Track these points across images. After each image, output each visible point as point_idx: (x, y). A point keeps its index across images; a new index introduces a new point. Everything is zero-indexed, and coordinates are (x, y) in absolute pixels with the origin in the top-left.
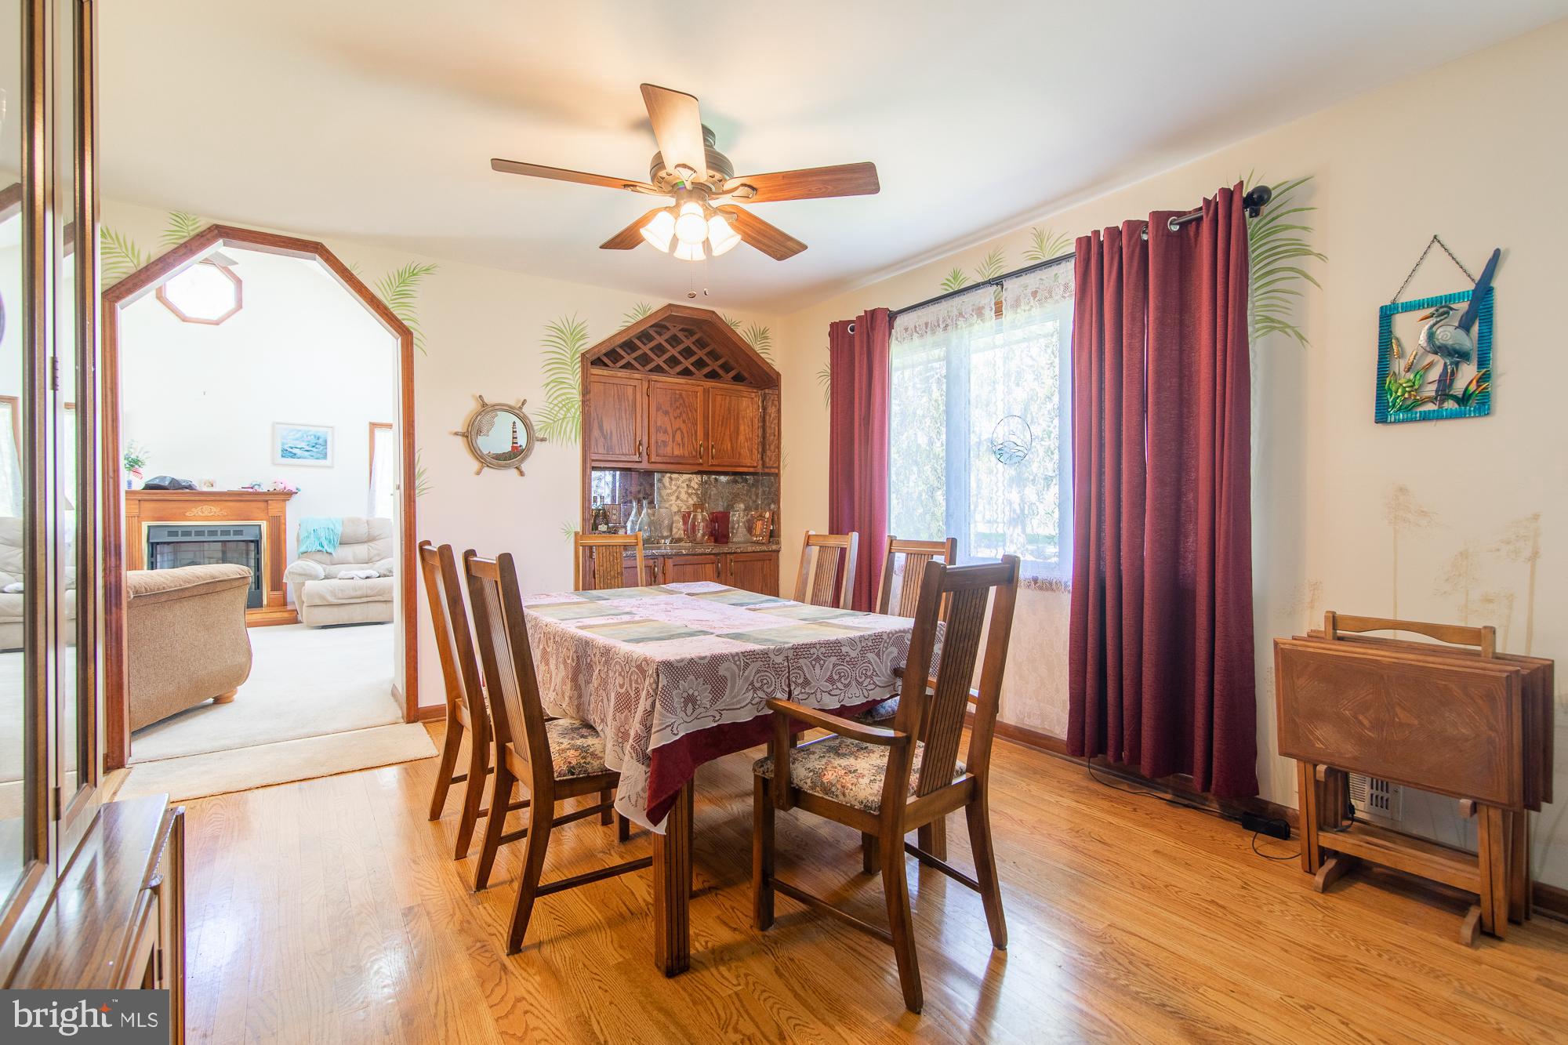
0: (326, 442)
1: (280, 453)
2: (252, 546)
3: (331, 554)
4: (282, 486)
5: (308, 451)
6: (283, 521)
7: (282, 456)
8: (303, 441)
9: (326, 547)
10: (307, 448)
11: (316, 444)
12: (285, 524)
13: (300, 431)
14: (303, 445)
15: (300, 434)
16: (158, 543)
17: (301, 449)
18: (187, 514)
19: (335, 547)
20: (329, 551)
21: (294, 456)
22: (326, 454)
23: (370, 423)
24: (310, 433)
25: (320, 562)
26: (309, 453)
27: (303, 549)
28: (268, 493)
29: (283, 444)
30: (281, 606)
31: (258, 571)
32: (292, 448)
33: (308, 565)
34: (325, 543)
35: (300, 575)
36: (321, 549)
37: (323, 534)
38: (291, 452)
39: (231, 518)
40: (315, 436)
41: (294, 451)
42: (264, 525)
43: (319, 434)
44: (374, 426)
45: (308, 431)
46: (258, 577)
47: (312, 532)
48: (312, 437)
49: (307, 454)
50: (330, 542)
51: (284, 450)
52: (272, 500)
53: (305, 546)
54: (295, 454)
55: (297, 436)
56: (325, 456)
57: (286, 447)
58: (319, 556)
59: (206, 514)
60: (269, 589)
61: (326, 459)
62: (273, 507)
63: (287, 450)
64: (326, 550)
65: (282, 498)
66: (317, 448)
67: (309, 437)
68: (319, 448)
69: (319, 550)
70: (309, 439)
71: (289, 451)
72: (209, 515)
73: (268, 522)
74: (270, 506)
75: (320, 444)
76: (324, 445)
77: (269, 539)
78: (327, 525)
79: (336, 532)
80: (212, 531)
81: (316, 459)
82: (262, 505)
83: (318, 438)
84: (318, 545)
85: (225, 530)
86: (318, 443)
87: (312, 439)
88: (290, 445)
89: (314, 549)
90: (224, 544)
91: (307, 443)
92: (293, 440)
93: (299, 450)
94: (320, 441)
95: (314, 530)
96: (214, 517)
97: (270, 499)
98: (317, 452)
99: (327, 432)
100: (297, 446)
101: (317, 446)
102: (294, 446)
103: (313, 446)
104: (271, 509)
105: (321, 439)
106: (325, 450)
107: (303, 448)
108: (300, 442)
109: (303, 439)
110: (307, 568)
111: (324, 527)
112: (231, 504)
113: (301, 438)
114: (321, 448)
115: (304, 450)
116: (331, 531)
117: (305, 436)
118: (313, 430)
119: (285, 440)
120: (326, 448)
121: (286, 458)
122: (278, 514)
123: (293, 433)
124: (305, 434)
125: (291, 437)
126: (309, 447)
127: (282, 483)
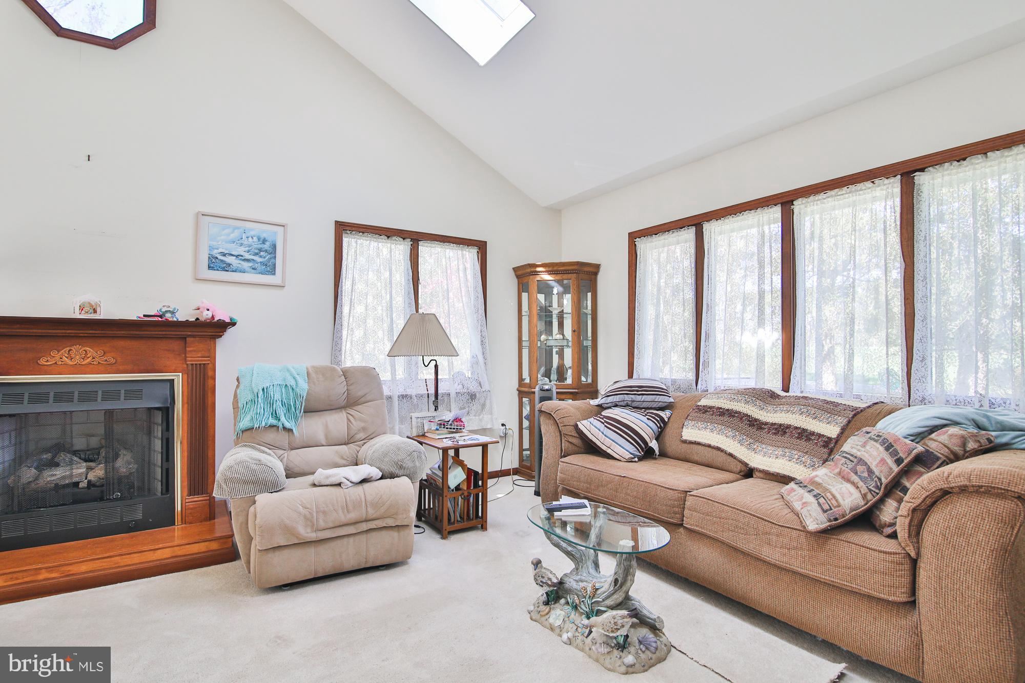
0: (274, 247)
1: (205, 261)
2: (158, 417)
3: (290, 431)
4: (210, 314)
5: (248, 260)
6: (210, 373)
7: (209, 267)
8: (241, 245)
9: (283, 419)
10: (247, 256)
11: (260, 250)
12: (214, 379)
13: (238, 228)
14: (241, 251)
15: (237, 233)
17: (237, 256)
18: (42, 363)
19: (296, 418)
20: (288, 425)
21: (227, 268)
22: (275, 265)
23: (337, 222)
24: (252, 233)
25: (272, 446)
26: (250, 264)
27: (245, 423)
28: (186, 324)
29: (211, 248)
30: (206, 520)
31: (167, 460)
32: (224, 255)
33: (259, 462)
34: (281, 412)
36: (274, 422)
37: (277, 396)
38: (222, 261)
39: (121, 368)
40: (259, 239)
41: (229, 259)
42: (179, 379)
43: (263, 235)
44: (342, 228)
45: (250, 230)
46: (167, 470)
47: (261, 392)
49: (246, 265)
50: (289, 410)
51: (212, 258)
52: (194, 336)
53: (248, 418)
54: (229, 265)
55: (232, 236)
56: (273, 271)
57: (215, 252)
58: (271, 436)
59: (77, 360)
60: (186, 493)
61: (274, 274)
62: (195, 349)
63: (217, 258)
64: (283, 424)
65: (210, 334)
66: (261, 257)
67: (250, 239)
68: (265, 258)
69: (272, 426)
70: (249, 243)
71: (220, 260)
72: (83, 363)
73: (186, 376)
74: (188, 347)
75: (266, 251)
76: (271, 253)
77: (186, 406)
78: (284, 380)
79: (298, 392)
80: (88, 392)
81: (259, 273)
82: (176, 345)
83: (264, 241)
84: (270, 416)
85: (110, 391)
86: (264, 250)
87: (254, 242)
88: (221, 250)
89: (263, 424)
90: (109, 413)
91: (247, 249)
92: (226, 242)
93: (235, 259)
94: (267, 246)
95: (263, 389)
96: (92, 366)
97: (190, 333)
98: (261, 262)
99: (275, 233)
100: (233, 253)
101: (262, 253)
102: (228, 252)
103: (256, 254)
104: (190, 351)
105: (267, 243)
106: (273, 260)
107: (242, 256)
108: (236, 246)
109: (242, 242)
110: (254, 467)
111: (279, 383)
112: (121, 343)
113: (239, 240)
114: (267, 257)
115: (243, 258)
116: (291, 390)
117: (243, 238)
118: (257, 229)
119: (214, 243)
120: (275, 257)
121: (215, 270)
122: (201, 361)
123: (226, 231)
124: (244, 234)
125: (223, 237)
126: (250, 254)
127: (208, 310)
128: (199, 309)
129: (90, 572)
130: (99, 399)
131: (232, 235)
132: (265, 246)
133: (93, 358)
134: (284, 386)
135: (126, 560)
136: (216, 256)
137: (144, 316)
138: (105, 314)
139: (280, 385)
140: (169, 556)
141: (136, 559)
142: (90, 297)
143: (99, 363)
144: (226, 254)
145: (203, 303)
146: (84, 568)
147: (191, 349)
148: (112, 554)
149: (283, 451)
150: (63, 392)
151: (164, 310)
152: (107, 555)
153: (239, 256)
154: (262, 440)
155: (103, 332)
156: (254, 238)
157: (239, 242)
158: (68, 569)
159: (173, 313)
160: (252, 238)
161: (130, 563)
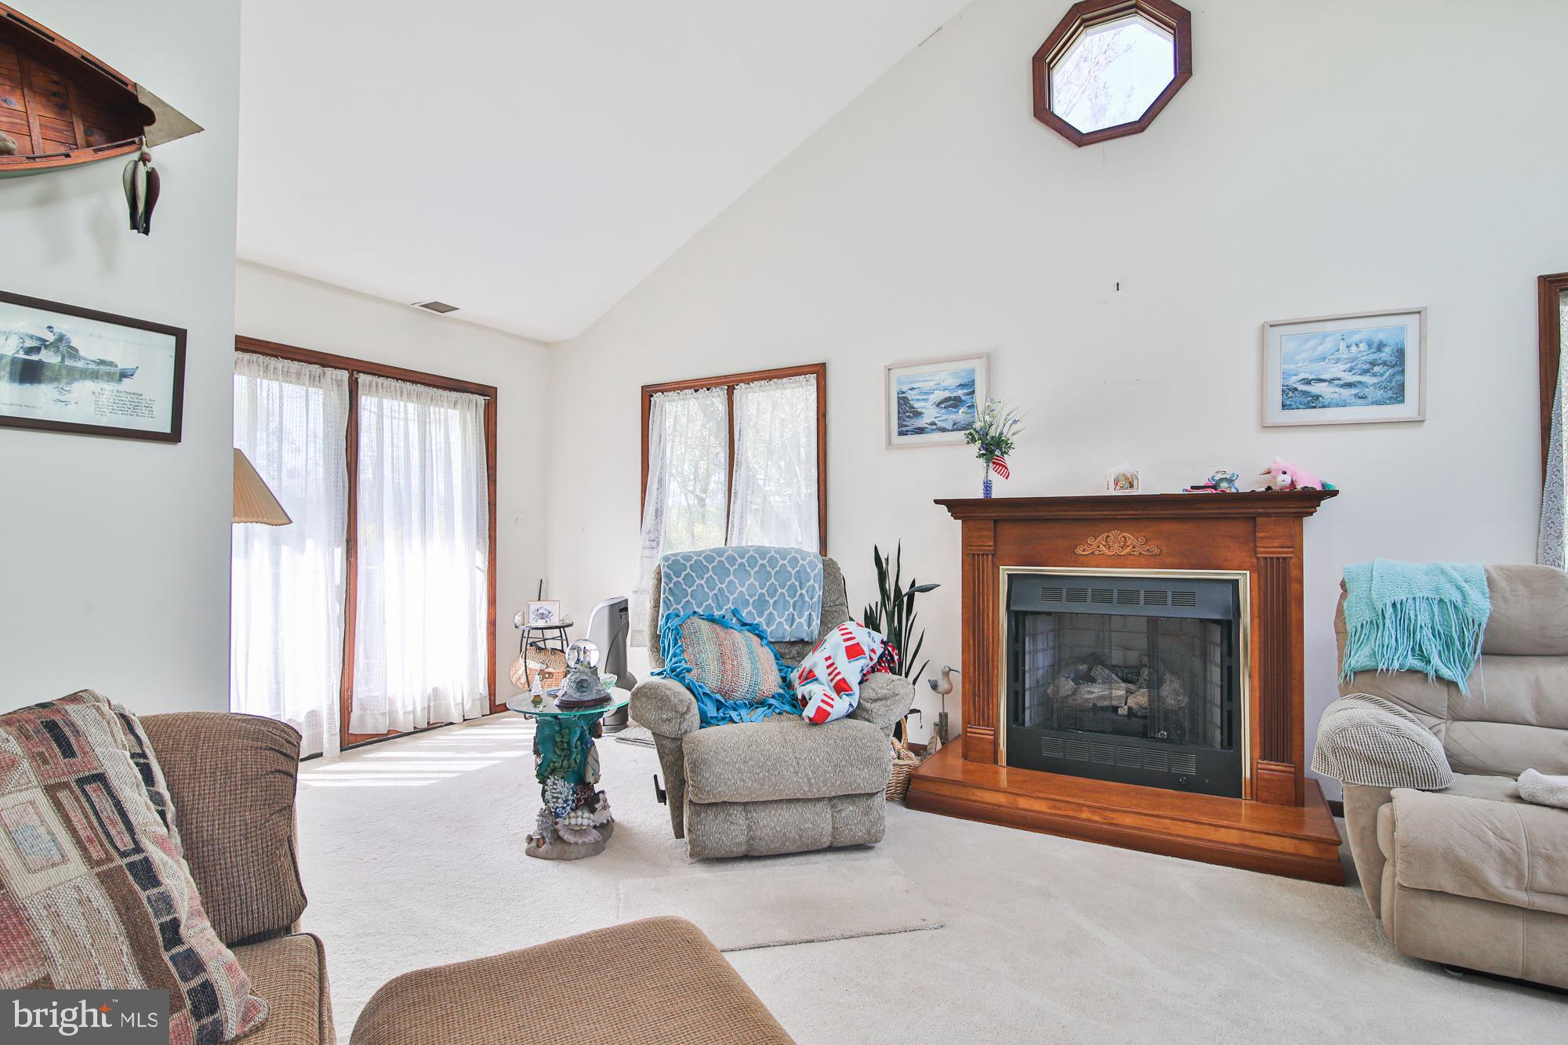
0: (1400, 354)
1: (1277, 398)
2: (1216, 635)
3: (1451, 684)
4: (1287, 479)
5: (1349, 385)
6: (1294, 573)
7: (1284, 406)
8: (1338, 361)
9: (1435, 660)
10: (1350, 378)
11: (1373, 364)
12: (1301, 582)
13: (1331, 334)
14: (1337, 371)
15: (1329, 344)
16: (1026, 613)
17: (1330, 381)
18: (1079, 551)
19: (1465, 664)
20: (1446, 673)
21: (1314, 402)
22: (1402, 386)
23: (1542, 279)
24: (1356, 338)
26: (1354, 391)
27: (1360, 658)
28: (1251, 497)
29: (1286, 375)
30: (1288, 803)
31: (1230, 699)
32: (1308, 382)
33: (1397, 732)
34: (1433, 649)
35: (1371, 761)
36: (1418, 664)
37: (1423, 618)
38: (1305, 393)
39: (1167, 560)
40: (1370, 346)
41: (1315, 389)
42: (1245, 580)
43: (1378, 338)
44: (1555, 287)
45: (1352, 333)
46: (1230, 713)
47: (1389, 611)
48: (1363, 346)
49: (1346, 393)
50: (1448, 645)
51: (1288, 391)
52: (1267, 515)
53: (1366, 650)
54: (1317, 397)
56: (1398, 394)
57: (1293, 381)
58: (1410, 689)
59: (1116, 548)
60: (1257, 754)
61: (1403, 401)
62: (1269, 534)
63: (1296, 389)
64: (1435, 671)
65: (1293, 510)
66: (1374, 375)
67: (1354, 349)
68: (1382, 375)
69: (1412, 671)
70: (1352, 355)
71: (1301, 391)
72: (1122, 554)
73: (1255, 576)
74: (1259, 532)
75: (1385, 363)
76: (1395, 365)
77: (1256, 621)
78: (1437, 590)
79: (1469, 614)
80: (1127, 591)
81: (1373, 403)
82: (1241, 529)
83: (1380, 347)
84: (1410, 653)
85: (1155, 591)
86: (1380, 362)
87: (1360, 352)
88: (1302, 376)
89: (1396, 665)
90: (1153, 621)
91: (1348, 365)
92: (1311, 361)
93: (1327, 387)
94: (1386, 354)
95: (1394, 605)
96: (1132, 558)
97: (1261, 511)
98: (1374, 385)
99: (1402, 329)
100: (1323, 377)
101: (1376, 369)
102: (1314, 377)
103: (1365, 372)
104: (1262, 538)
105: (1387, 350)
106: (1398, 378)
107: (1339, 379)
108: (1328, 365)
109: (1339, 356)
110: (1389, 738)
111: (1426, 595)
112: (1167, 527)
113: (1332, 355)
114: (1387, 374)
115: (1341, 382)
116: (1451, 610)
117: (1341, 348)
118: (1365, 329)
119: (1292, 367)
120: (1403, 371)
121: (1293, 409)
122: (1279, 553)
123: (1311, 343)
124: (1342, 343)
125: (1304, 355)
126: (1354, 374)
127: (1285, 473)
128: (1269, 473)
129: (1135, 828)
130: (1142, 601)
131: (1320, 348)
132: (1383, 354)
133: (1134, 547)
134: (1436, 602)
135: (1179, 828)
136: (1295, 386)
137: (1192, 488)
138: (1142, 489)
139: (1428, 599)
140: (1237, 842)
141: (1191, 830)
142: (1125, 467)
143: (1140, 553)
144: (1312, 380)
145: (1275, 463)
146: (1128, 820)
147: (1264, 534)
148: (1161, 813)
149: (1436, 719)
150: (1104, 589)
151: (1217, 478)
152: (1156, 813)
153: (1334, 379)
154: (1395, 694)
155: (1145, 512)
156: (1361, 345)
157: (1333, 357)
158: (1111, 816)
159: (1230, 481)
160: (1357, 345)
161: (1183, 833)
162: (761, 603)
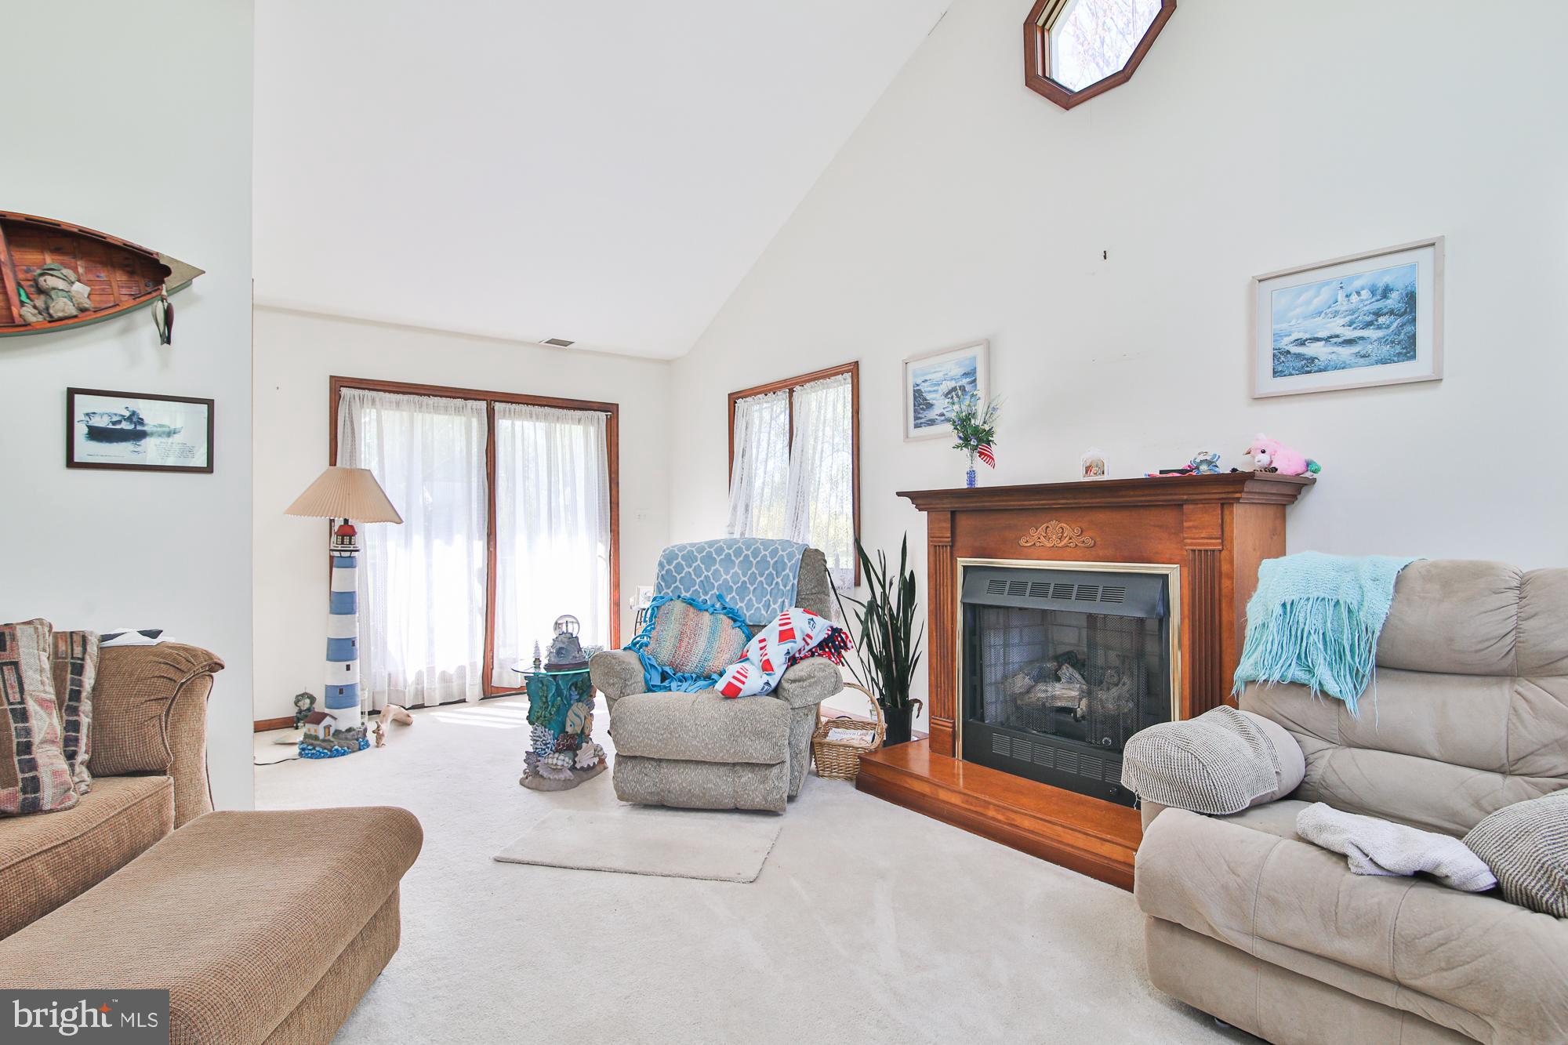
0: (1411, 298)
1: (1267, 364)
3: (1339, 702)
5: (1350, 342)
7: (1276, 373)
8: (1336, 314)
9: (1322, 673)
10: (1350, 334)
11: (1378, 314)
13: (1328, 283)
14: (1336, 326)
15: (1325, 295)
16: (984, 606)
17: (1327, 340)
18: (1022, 542)
19: (1357, 679)
20: (1332, 688)
21: (1308, 365)
22: (1413, 338)
24: (1357, 284)
25: (1290, 725)
26: (1355, 349)
27: (1245, 668)
29: (1278, 337)
32: (1301, 343)
34: (1320, 658)
36: (1301, 676)
37: (1313, 624)
38: (1299, 356)
39: (1101, 553)
40: (1373, 293)
41: (1310, 350)
42: (1173, 572)
43: (1387, 279)
45: (1352, 279)
48: (1365, 294)
49: (1346, 352)
50: (1336, 655)
51: (1280, 355)
52: (1193, 502)
53: (1253, 658)
54: (1312, 360)
55: (1317, 303)
56: (1408, 349)
57: (1285, 343)
58: (1294, 706)
59: (1054, 541)
61: (1414, 357)
62: (1195, 524)
63: (1288, 352)
64: (1320, 684)
65: (1217, 496)
66: (1379, 327)
67: (1354, 298)
68: (1388, 327)
69: (1295, 684)
70: (1353, 306)
71: (1295, 354)
72: (1060, 545)
73: (1185, 570)
74: (1186, 521)
75: (1391, 312)
76: (1405, 313)
77: (1186, 621)
78: (1336, 589)
79: (1363, 619)
80: (1063, 586)
81: (1377, 363)
82: (1169, 517)
83: (1386, 292)
84: (1295, 660)
85: (1087, 586)
86: (1385, 310)
87: (1362, 301)
88: (1295, 336)
89: (1276, 676)
90: (1092, 618)
91: (1348, 319)
92: (1305, 318)
93: (1324, 346)
94: (1393, 301)
95: (1284, 605)
96: (1069, 550)
98: (1379, 339)
99: (1413, 267)
100: (1319, 335)
101: (1381, 320)
102: (1308, 336)
103: (1369, 324)
104: (1189, 528)
105: (1395, 295)
106: (1408, 328)
107: (1337, 336)
108: (1324, 321)
109: (1337, 308)
111: (1322, 595)
112: (1102, 517)
113: (1330, 307)
114: (1395, 325)
115: (1340, 340)
116: (1345, 614)
117: (1339, 299)
118: (1368, 273)
119: (1284, 326)
120: (1414, 320)
121: (1285, 376)
122: (1207, 544)
123: (1304, 297)
124: (1340, 292)
125: (1298, 310)
126: (1355, 328)
127: (1263, 452)
129: (1032, 832)
130: (1074, 597)
131: (1315, 301)
132: (1389, 301)
133: (1070, 539)
134: (1332, 604)
135: (1069, 836)
136: (1287, 348)
137: (1161, 472)
139: (1324, 599)
140: (1121, 859)
141: (1080, 841)
143: (1076, 545)
144: (1307, 340)
146: (1027, 823)
147: (1190, 524)
148: (1053, 819)
149: (1324, 743)
150: (1041, 582)
151: (1198, 460)
152: (1048, 818)
153: (1331, 337)
154: (1277, 709)
155: (1076, 501)
156: (1363, 292)
157: (1330, 310)
158: (1013, 817)
159: (1209, 463)
160: (1358, 293)
161: (1070, 842)
162: (743, 590)
